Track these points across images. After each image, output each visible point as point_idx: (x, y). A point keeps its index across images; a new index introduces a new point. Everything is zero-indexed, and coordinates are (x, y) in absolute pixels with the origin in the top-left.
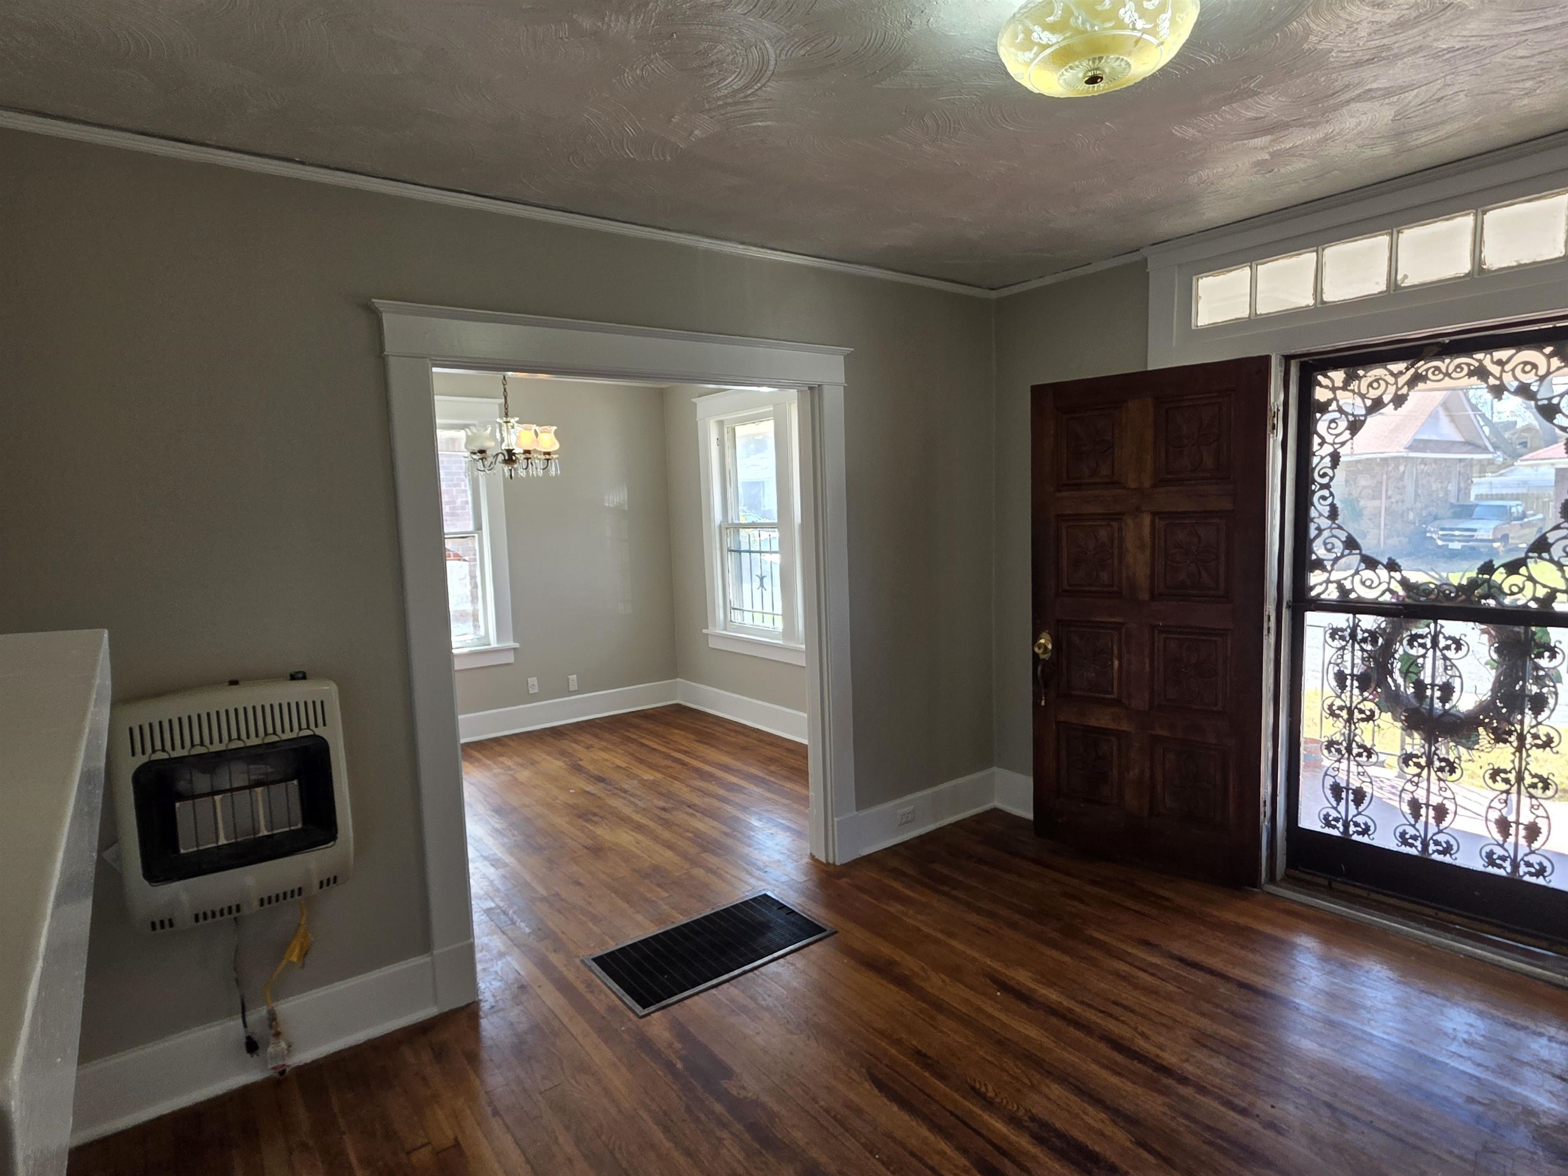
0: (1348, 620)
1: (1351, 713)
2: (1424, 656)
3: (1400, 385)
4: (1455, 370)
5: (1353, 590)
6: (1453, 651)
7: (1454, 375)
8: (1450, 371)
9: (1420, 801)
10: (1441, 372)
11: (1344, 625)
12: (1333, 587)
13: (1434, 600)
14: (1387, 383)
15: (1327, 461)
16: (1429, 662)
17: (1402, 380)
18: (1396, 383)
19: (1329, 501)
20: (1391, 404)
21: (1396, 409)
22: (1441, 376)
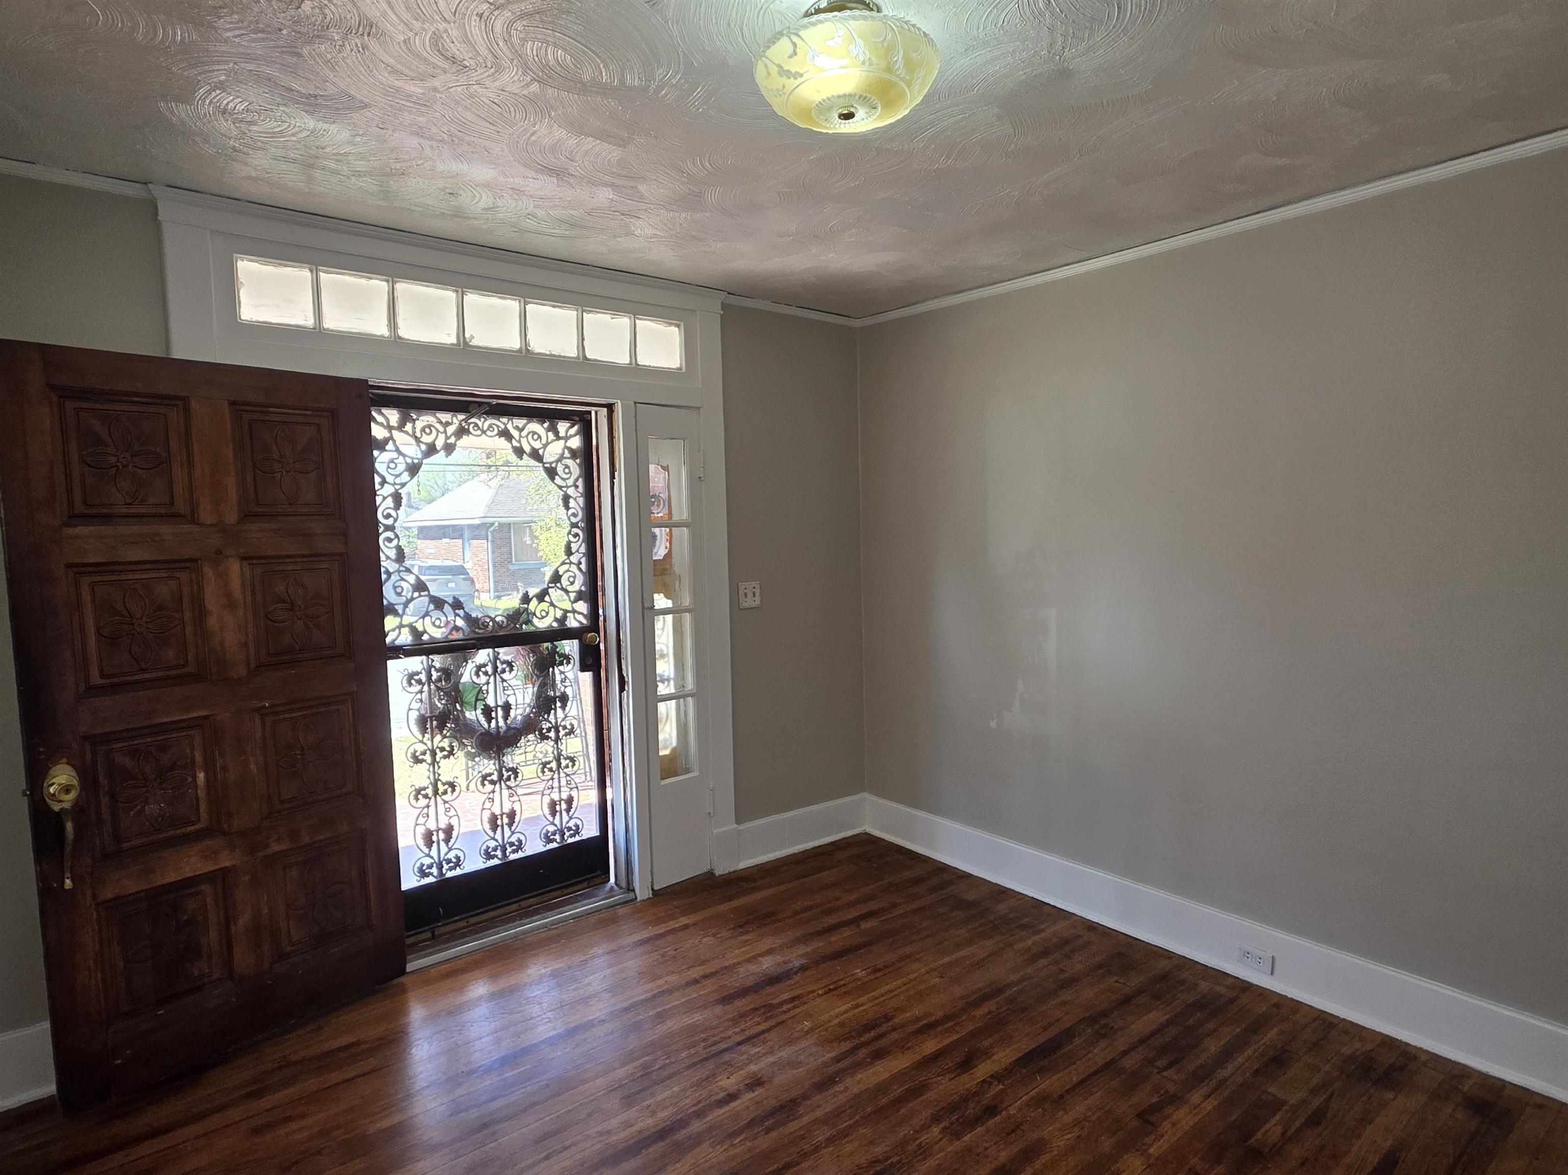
0: (422, 663)
1: (434, 754)
2: (488, 683)
3: (448, 435)
4: (488, 429)
5: (425, 632)
6: (508, 673)
7: (488, 433)
8: (485, 429)
9: (496, 814)
10: (479, 428)
11: (419, 668)
12: (405, 631)
13: (491, 632)
14: (438, 431)
15: (389, 502)
16: (491, 686)
17: (451, 429)
18: (445, 432)
19: (395, 542)
20: (442, 451)
21: (447, 457)
22: (479, 432)
